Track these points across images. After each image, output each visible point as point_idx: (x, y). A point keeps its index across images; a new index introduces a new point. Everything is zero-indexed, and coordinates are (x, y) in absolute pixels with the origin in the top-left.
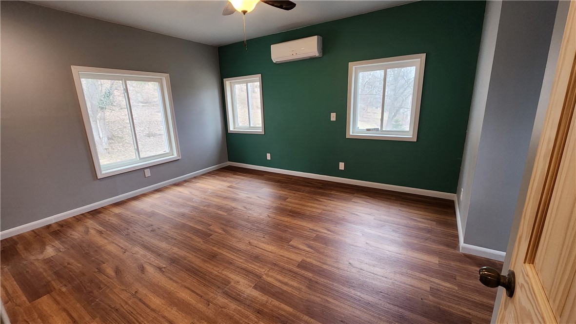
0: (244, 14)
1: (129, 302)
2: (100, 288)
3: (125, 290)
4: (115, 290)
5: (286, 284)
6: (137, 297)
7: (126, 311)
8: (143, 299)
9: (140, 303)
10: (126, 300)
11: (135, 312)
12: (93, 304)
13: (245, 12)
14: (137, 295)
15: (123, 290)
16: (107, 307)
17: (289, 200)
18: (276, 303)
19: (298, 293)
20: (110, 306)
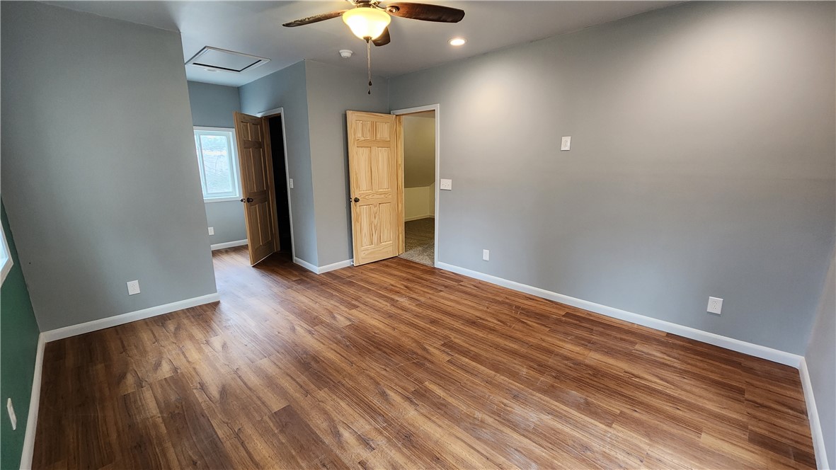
0: (368, 42)
13: (367, 39)
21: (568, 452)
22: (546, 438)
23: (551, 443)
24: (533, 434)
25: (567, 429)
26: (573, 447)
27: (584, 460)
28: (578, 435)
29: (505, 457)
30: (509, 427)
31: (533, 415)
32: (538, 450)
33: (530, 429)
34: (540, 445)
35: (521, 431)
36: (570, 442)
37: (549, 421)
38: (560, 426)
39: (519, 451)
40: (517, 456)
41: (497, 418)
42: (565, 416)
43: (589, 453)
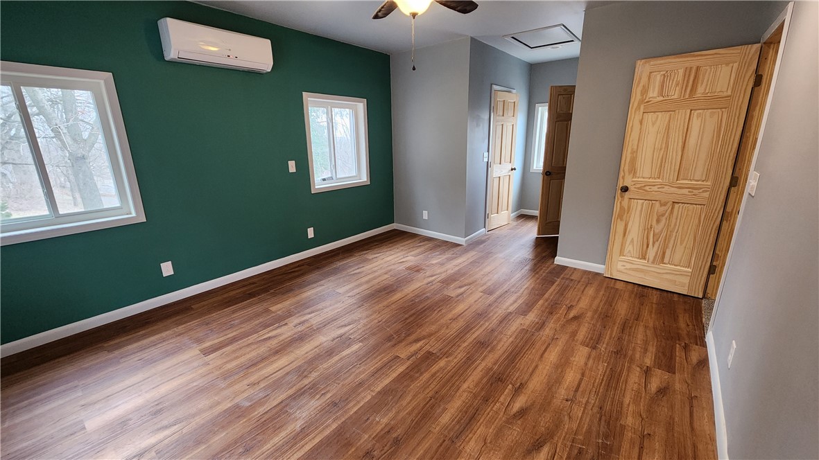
1: (584, 401)
2: (580, 451)
3: (569, 414)
4: (575, 429)
6: (574, 396)
7: (596, 399)
8: (574, 389)
9: (581, 389)
10: (583, 406)
11: (594, 390)
12: (608, 443)
14: (570, 397)
15: (570, 418)
16: (603, 422)
20: (600, 420)
21: (250, 432)
22: (272, 419)
23: (265, 421)
24: (281, 410)
25: (278, 439)
26: (254, 439)
27: (236, 443)
28: (265, 448)
29: (264, 387)
30: (295, 393)
31: (304, 415)
32: (261, 410)
33: (287, 409)
34: (266, 412)
35: (287, 401)
36: (260, 438)
37: (292, 426)
38: (283, 434)
39: (265, 397)
40: (261, 395)
41: (307, 387)
42: (296, 444)
43: (241, 450)
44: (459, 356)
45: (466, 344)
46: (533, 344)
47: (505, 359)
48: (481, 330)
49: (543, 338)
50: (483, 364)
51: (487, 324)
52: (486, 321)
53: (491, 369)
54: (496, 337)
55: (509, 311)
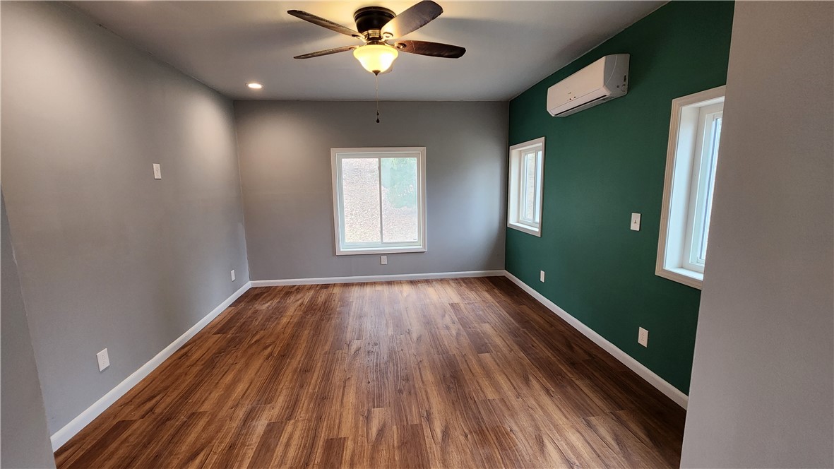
0: (376, 75)
5: (287, 445)
13: (376, 72)
17: (486, 357)
18: (250, 453)
19: (276, 463)
44: (318, 356)
45: (319, 365)
46: (259, 391)
47: (283, 368)
48: (313, 382)
49: (248, 402)
50: (298, 359)
51: (311, 390)
52: (314, 393)
53: (291, 359)
54: (296, 382)
55: (292, 422)
